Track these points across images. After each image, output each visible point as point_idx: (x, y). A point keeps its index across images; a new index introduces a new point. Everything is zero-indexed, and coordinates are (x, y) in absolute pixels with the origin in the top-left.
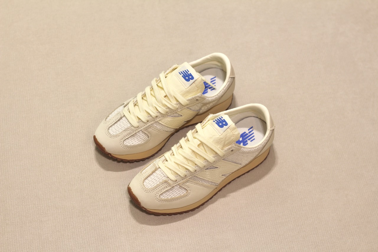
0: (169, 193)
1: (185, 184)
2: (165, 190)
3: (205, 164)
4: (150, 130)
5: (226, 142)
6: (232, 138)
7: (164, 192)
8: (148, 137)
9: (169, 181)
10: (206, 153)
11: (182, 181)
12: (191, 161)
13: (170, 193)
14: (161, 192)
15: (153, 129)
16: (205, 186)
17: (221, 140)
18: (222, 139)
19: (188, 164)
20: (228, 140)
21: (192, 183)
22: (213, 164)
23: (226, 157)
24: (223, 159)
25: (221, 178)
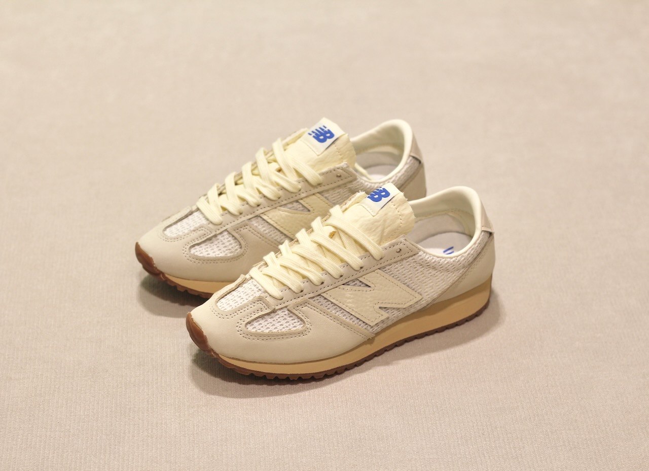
0: (266, 323)
1: (300, 308)
2: (257, 315)
3: (342, 270)
4: (244, 231)
5: (387, 231)
6: (399, 221)
7: (255, 319)
8: (241, 248)
9: (269, 299)
10: (345, 247)
11: (294, 301)
12: (313, 262)
13: (268, 324)
14: (250, 319)
15: (251, 229)
16: (342, 323)
17: (376, 224)
18: (378, 221)
19: (307, 268)
20: (389, 226)
21: (312, 307)
22: (359, 274)
23: (387, 263)
24: (379, 266)
25: (378, 315)
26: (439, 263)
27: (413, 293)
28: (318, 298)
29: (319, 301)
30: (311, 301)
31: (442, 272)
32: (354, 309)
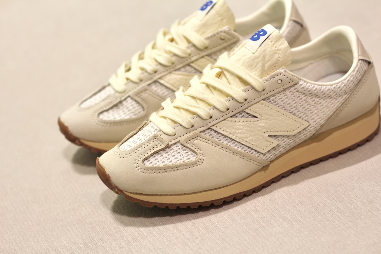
0: (162, 157)
1: (192, 141)
2: (153, 151)
3: (228, 104)
4: (144, 95)
5: (267, 66)
6: (277, 56)
7: (152, 155)
8: (144, 110)
9: (163, 136)
10: (230, 84)
11: (186, 136)
12: (202, 100)
13: (163, 158)
14: (147, 155)
16: (234, 152)
17: (256, 60)
18: (258, 58)
19: (198, 106)
20: (269, 61)
21: (204, 140)
22: (244, 106)
23: (270, 94)
24: (263, 97)
25: (269, 143)
26: (320, 90)
27: (300, 120)
28: (209, 131)
29: (210, 134)
30: (202, 134)
31: (325, 99)
32: (244, 139)
